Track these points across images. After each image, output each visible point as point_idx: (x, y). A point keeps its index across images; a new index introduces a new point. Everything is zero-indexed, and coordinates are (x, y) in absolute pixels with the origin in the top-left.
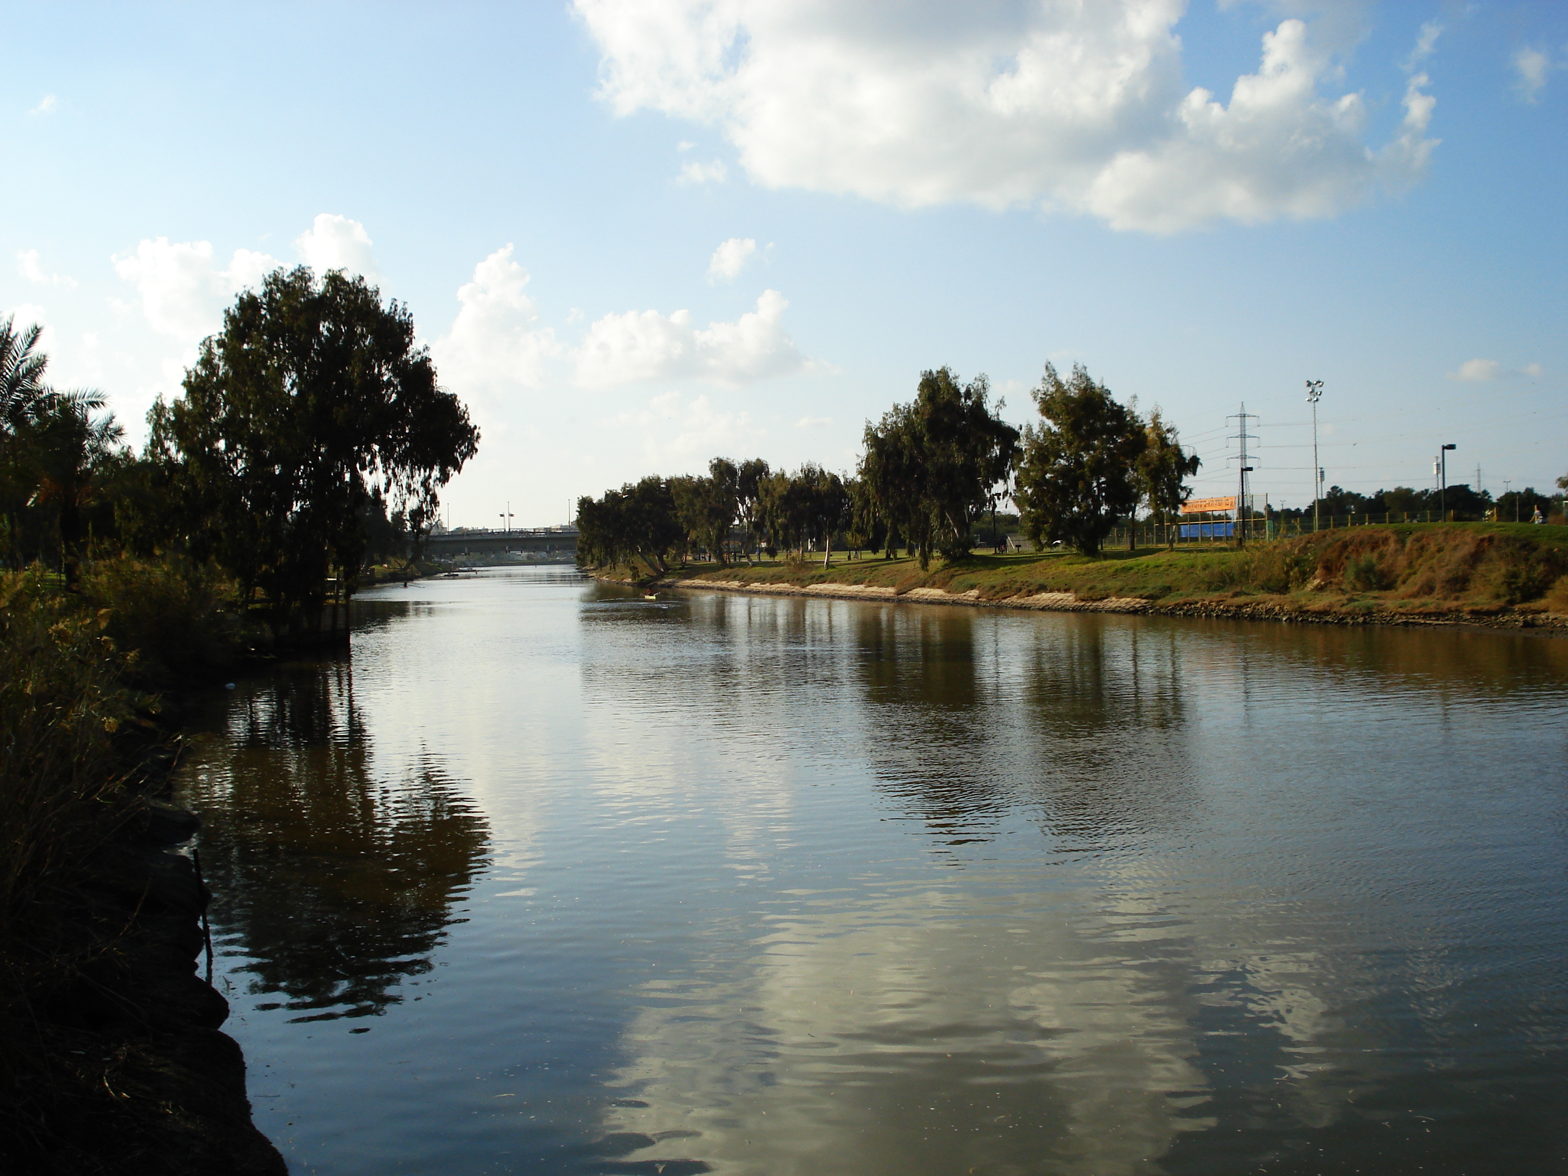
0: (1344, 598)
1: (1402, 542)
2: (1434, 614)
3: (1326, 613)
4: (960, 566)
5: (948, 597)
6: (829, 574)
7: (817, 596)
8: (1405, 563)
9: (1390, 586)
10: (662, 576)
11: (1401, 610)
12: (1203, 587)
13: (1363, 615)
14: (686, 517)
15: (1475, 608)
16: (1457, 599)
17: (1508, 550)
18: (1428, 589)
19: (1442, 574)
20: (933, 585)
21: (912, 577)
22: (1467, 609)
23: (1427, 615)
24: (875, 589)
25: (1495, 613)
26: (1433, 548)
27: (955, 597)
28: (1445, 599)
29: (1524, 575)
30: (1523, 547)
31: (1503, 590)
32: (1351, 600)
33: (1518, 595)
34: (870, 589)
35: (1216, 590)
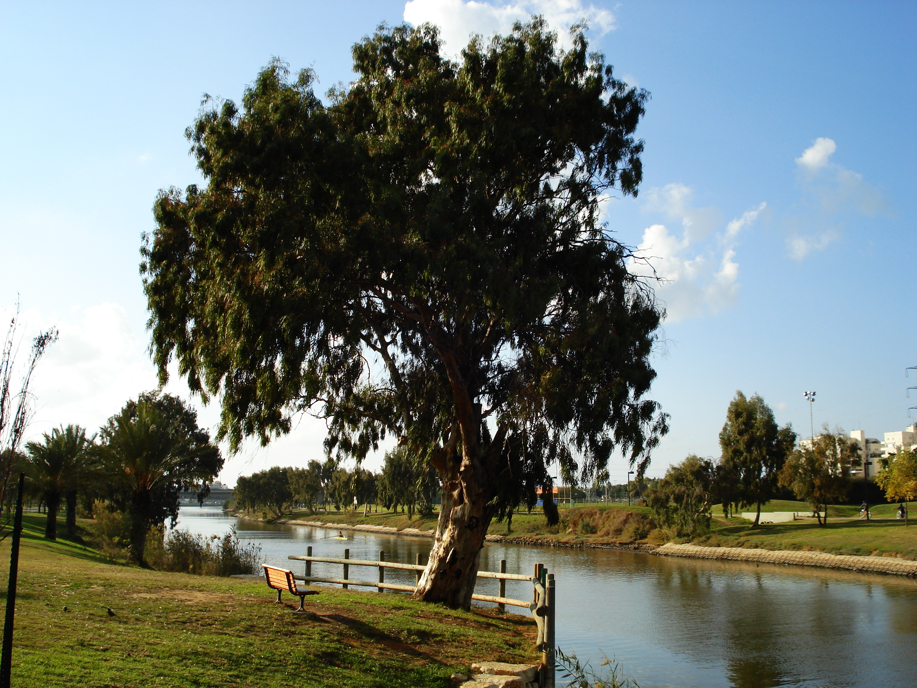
0: (575, 537)
1: (601, 514)
2: (606, 544)
3: (567, 543)
4: (427, 518)
5: (421, 533)
6: (366, 520)
7: (360, 531)
8: (602, 523)
9: (595, 532)
10: (279, 518)
11: (594, 542)
12: (526, 531)
13: (580, 544)
14: (295, 488)
15: (621, 542)
16: (616, 538)
17: (637, 518)
18: (607, 534)
19: (613, 528)
20: (414, 527)
21: (404, 523)
22: (618, 542)
23: (603, 544)
24: (387, 528)
25: (628, 544)
26: (612, 517)
27: (423, 533)
28: (613, 538)
29: (641, 529)
30: (643, 518)
31: (633, 535)
32: (577, 538)
33: (638, 537)
34: (385, 528)
35: (531, 532)
